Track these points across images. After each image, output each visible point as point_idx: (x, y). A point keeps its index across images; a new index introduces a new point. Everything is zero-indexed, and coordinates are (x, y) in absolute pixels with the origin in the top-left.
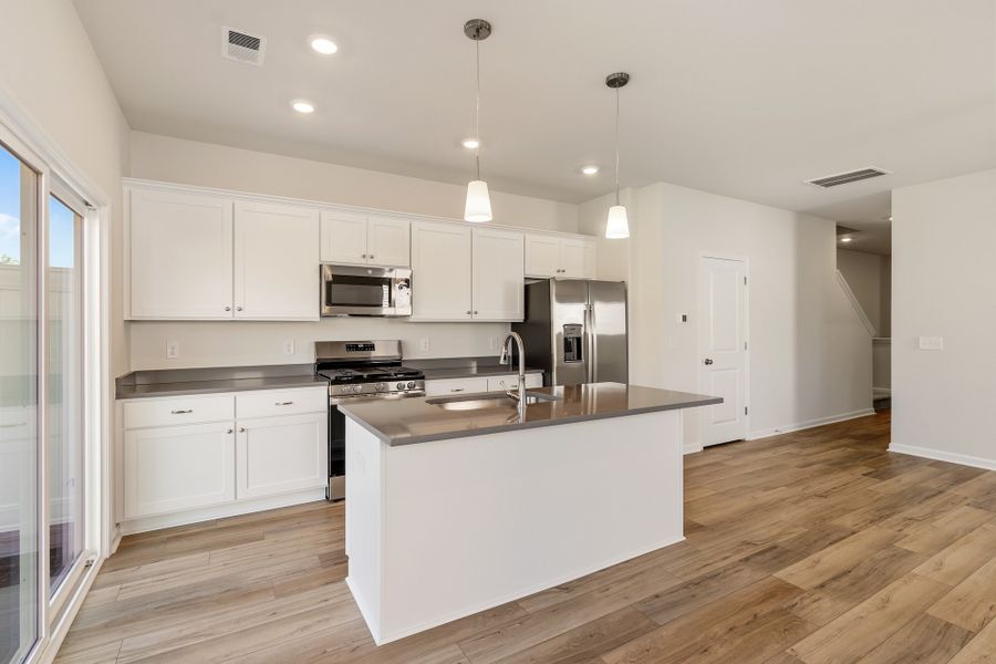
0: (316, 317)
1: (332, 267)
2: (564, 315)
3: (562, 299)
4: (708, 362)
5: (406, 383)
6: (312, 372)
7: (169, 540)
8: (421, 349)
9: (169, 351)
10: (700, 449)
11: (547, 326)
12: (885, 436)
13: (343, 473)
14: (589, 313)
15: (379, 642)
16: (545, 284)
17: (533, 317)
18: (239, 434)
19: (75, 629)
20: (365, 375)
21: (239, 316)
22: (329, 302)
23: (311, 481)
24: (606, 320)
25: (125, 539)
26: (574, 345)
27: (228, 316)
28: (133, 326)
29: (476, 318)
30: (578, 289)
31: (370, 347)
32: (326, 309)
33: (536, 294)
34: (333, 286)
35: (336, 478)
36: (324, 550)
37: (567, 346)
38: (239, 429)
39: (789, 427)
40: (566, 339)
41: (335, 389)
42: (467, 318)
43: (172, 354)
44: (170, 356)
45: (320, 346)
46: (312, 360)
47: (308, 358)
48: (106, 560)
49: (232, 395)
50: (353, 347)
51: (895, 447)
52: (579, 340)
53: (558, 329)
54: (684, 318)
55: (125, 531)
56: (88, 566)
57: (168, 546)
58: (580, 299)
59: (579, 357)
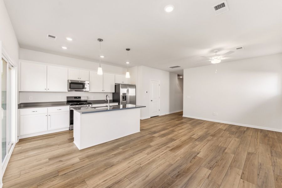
0: (67, 91)
1: (71, 80)
2: (123, 91)
3: (122, 88)
4: (152, 101)
5: (88, 105)
6: (66, 103)
7: (31, 139)
8: (92, 98)
9: (30, 98)
10: (150, 117)
11: (119, 93)
12: (182, 114)
13: (73, 124)
14: (128, 91)
15: (80, 149)
16: (119, 85)
17: (116, 92)
18: (49, 116)
19: (13, 154)
20: (78, 104)
21: (48, 91)
22: (70, 88)
23: (65, 126)
24: (131, 92)
25: (20, 140)
26: (125, 97)
27: (46, 91)
28: (20, 93)
29: (104, 92)
30: (125, 86)
31: (80, 98)
32: (69, 89)
33: (117, 87)
34: (71, 85)
35: (71, 125)
36: (69, 138)
37: (123, 97)
38: (48, 115)
39: (168, 113)
40: (123, 96)
41: (71, 106)
42: (102, 92)
43: (31, 99)
44: (30, 99)
45: (68, 97)
46: (66, 100)
47: (65, 100)
48: (16, 143)
49: (47, 108)
50: (76, 98)
51: (184, 116)
52: (126, 96)
53: (121, 94)
54: (147, 92)
55: (20, 138)
56: (12, 144)
57: (32, 140)
58: (126, 88)
59: (126, 100)
